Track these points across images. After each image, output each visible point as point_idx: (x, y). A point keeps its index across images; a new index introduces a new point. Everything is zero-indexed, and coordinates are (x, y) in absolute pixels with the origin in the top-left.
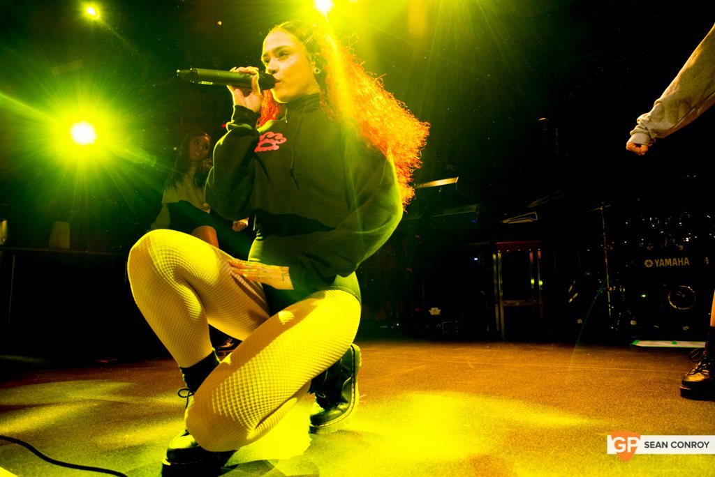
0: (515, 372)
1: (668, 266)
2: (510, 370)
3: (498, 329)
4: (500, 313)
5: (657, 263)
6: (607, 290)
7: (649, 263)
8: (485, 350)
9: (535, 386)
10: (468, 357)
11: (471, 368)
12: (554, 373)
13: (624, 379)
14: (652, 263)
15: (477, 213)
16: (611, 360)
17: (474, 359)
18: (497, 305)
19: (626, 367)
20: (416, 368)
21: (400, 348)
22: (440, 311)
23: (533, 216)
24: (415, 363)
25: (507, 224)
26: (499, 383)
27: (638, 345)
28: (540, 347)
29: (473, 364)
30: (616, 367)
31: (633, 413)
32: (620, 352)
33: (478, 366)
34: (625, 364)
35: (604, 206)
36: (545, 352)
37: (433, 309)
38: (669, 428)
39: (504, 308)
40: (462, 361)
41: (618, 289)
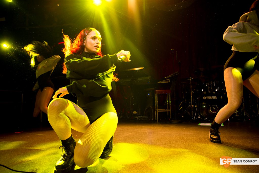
0: (161, 135)
1: (210, 99)
2: (160, 134)
3: (156, 119)
4: (157, 114)
5: (207, 98)
6: (191, 106)
7: (205, 98)
8: (152, 127)
9: (168, 140)
10: (146, 130)
11: (147, 134)
12: (174, 135)
13: (194, 137)
14: (206, 98)
15: (150, 79)
16: (191, 130)
17: (148, 130)
18: (156, 111)
19: (196, 133)
20: (129, 134)
21: (124, 126)
22: (136, 112)
23: (168, 81)
24: (129, 132)
25: (160, 83)
26: (156, 139)
27: (200, 125)
28: (169, 126)
29: (148, 132)
30: (193, 133)
31: (196, 149)
32: (194, 128)
33: (149, 133)
34: (195, 132)
35: (191, 78)
36: (171, 128)
37: (134, 112)
38: (205, 153)
39: (158, 112)
40: (145, 131)
41: (195, 106)
